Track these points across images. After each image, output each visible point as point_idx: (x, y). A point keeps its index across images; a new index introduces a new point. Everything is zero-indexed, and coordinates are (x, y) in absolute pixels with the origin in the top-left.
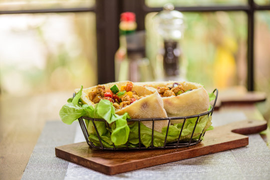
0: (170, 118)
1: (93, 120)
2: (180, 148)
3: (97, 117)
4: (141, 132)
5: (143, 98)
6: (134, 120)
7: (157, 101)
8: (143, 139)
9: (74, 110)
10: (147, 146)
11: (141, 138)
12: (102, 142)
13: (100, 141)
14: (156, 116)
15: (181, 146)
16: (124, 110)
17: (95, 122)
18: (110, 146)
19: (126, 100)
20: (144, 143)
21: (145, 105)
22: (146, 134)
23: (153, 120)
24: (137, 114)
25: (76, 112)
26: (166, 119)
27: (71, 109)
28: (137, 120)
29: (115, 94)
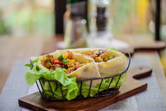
0: (103, 77)
1: (49, 81)
2: (107, 96)
3: (52, 79)
4: (82, 88)
5: (84, 66)
6: (78, 80)
7: (94, 67)
8: (83, 92)
9: (35, 75)
10: (85, 96)
11: (82, 92)
12: (54, 95)
13: (53, 95)
14: (93, 77)
15: (108, 95)
16: (71, 74)
17: (50, 82)
18: (60, 98)
19: (72, 67)
20: (83, 94)
21: (86, 70)
22: (85, 89)
23: (91, 80)
24: (80, 76)
25: (36, 76)
26: (100, 79)
27: (32, 74)
28: (80, 80)
29: (61, 61)
